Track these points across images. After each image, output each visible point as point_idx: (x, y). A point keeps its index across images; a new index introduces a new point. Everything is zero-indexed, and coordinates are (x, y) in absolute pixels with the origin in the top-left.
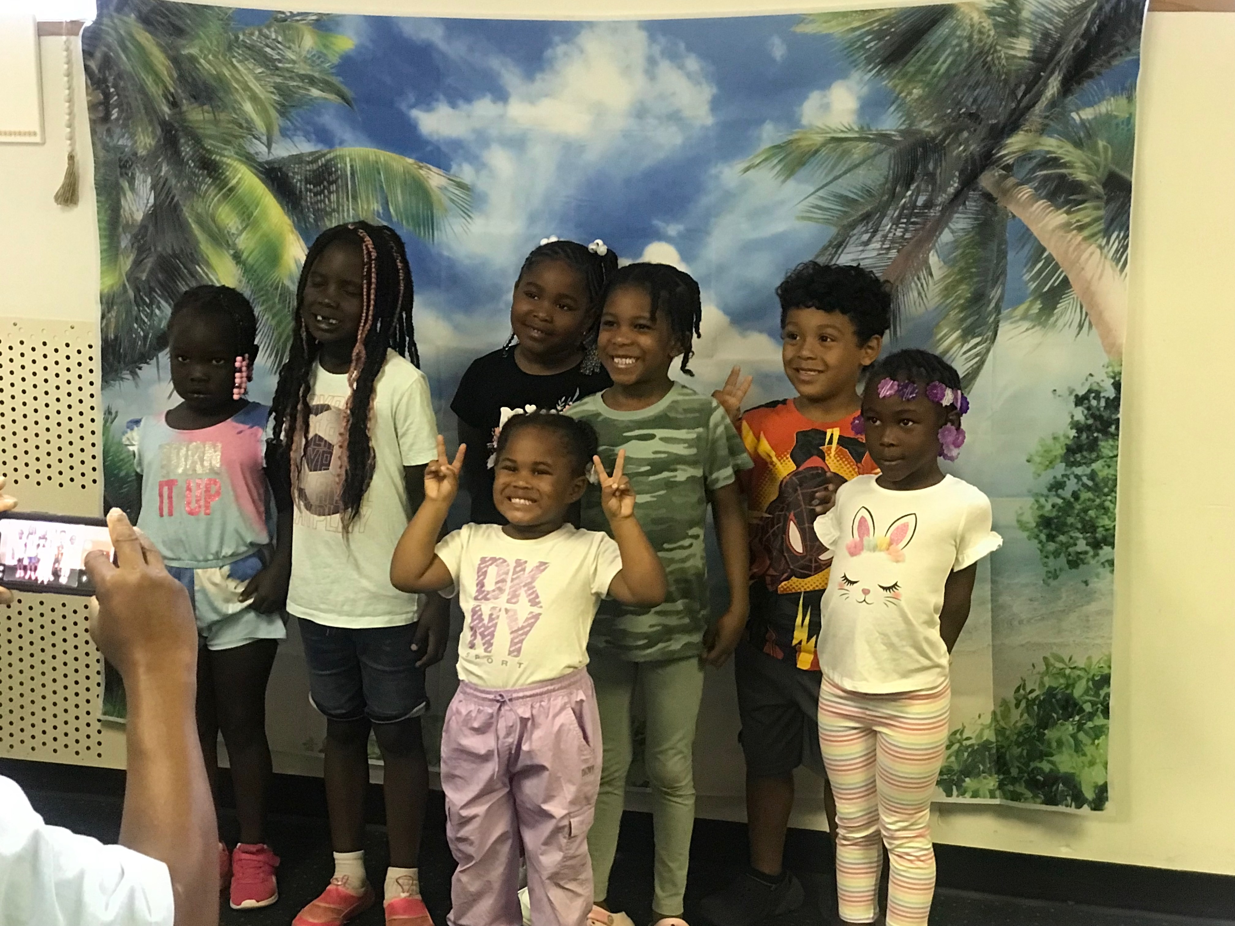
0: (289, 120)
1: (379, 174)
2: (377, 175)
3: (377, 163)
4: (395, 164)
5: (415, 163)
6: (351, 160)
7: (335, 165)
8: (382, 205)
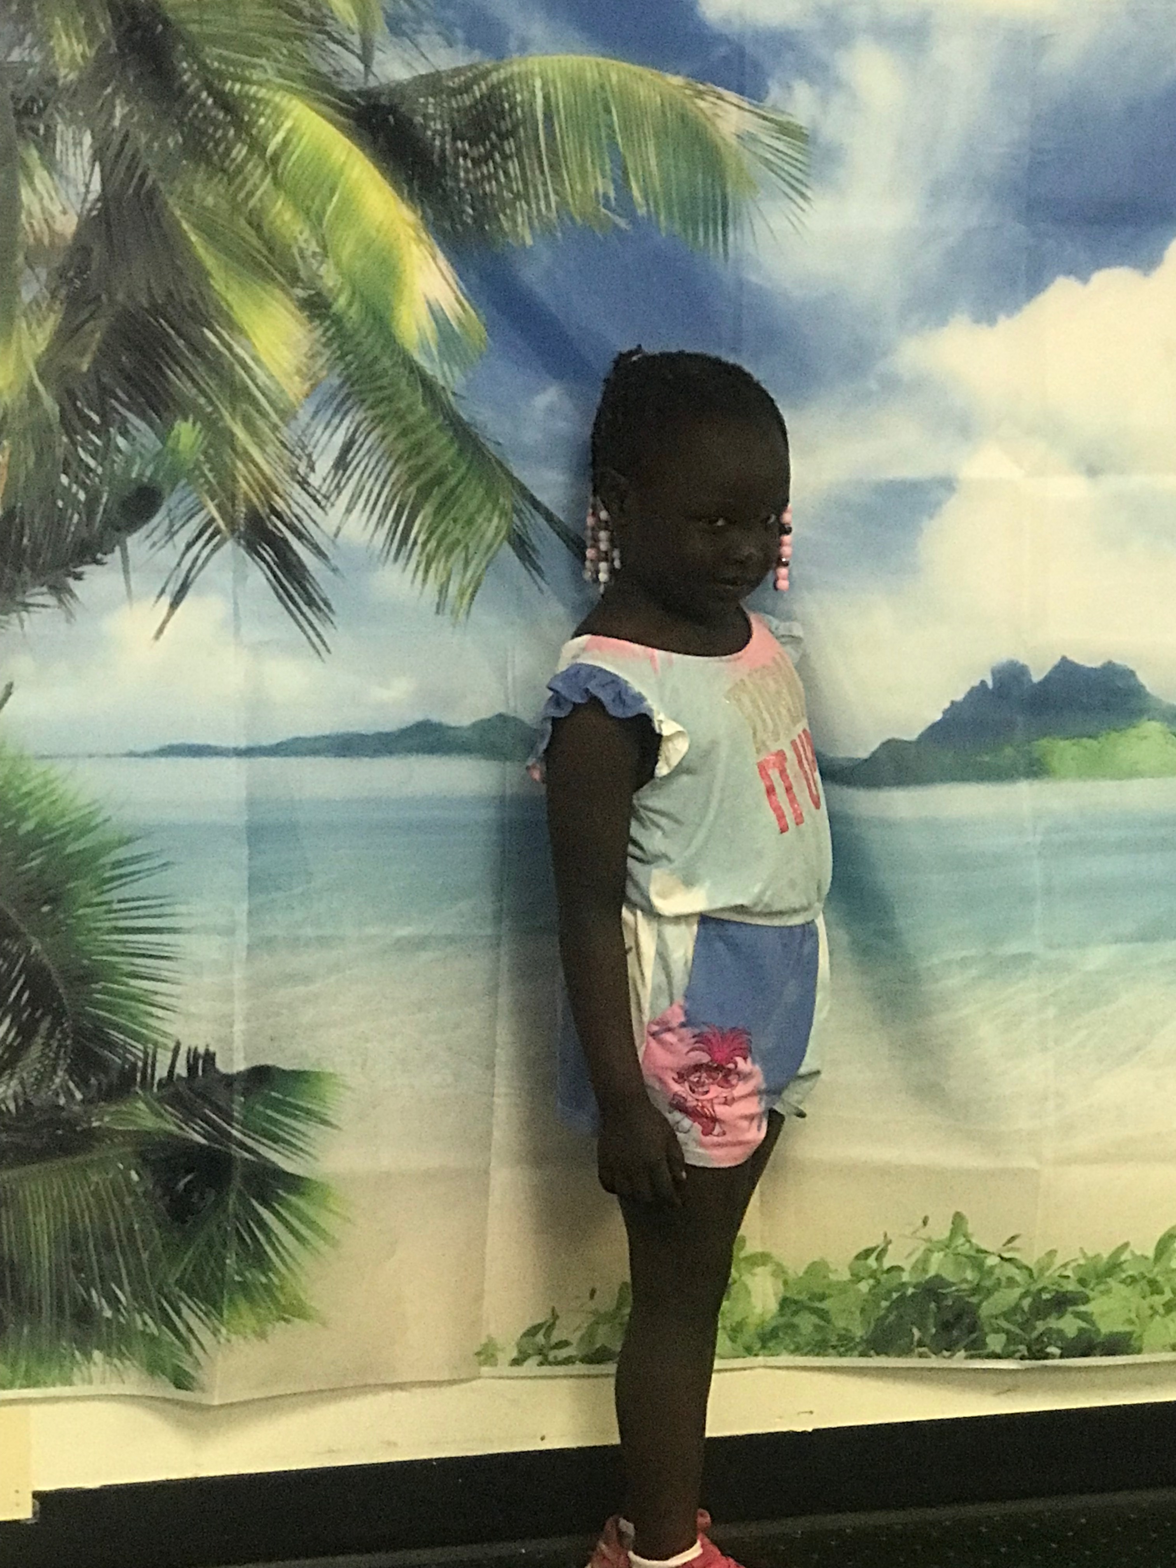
1: (608, 111)
2: (602, 114)
3: (602, 87)
4: (643, 91)
5: (688, 86)
6: (544, 85)
7: (510, 96)
8: (614, 181)
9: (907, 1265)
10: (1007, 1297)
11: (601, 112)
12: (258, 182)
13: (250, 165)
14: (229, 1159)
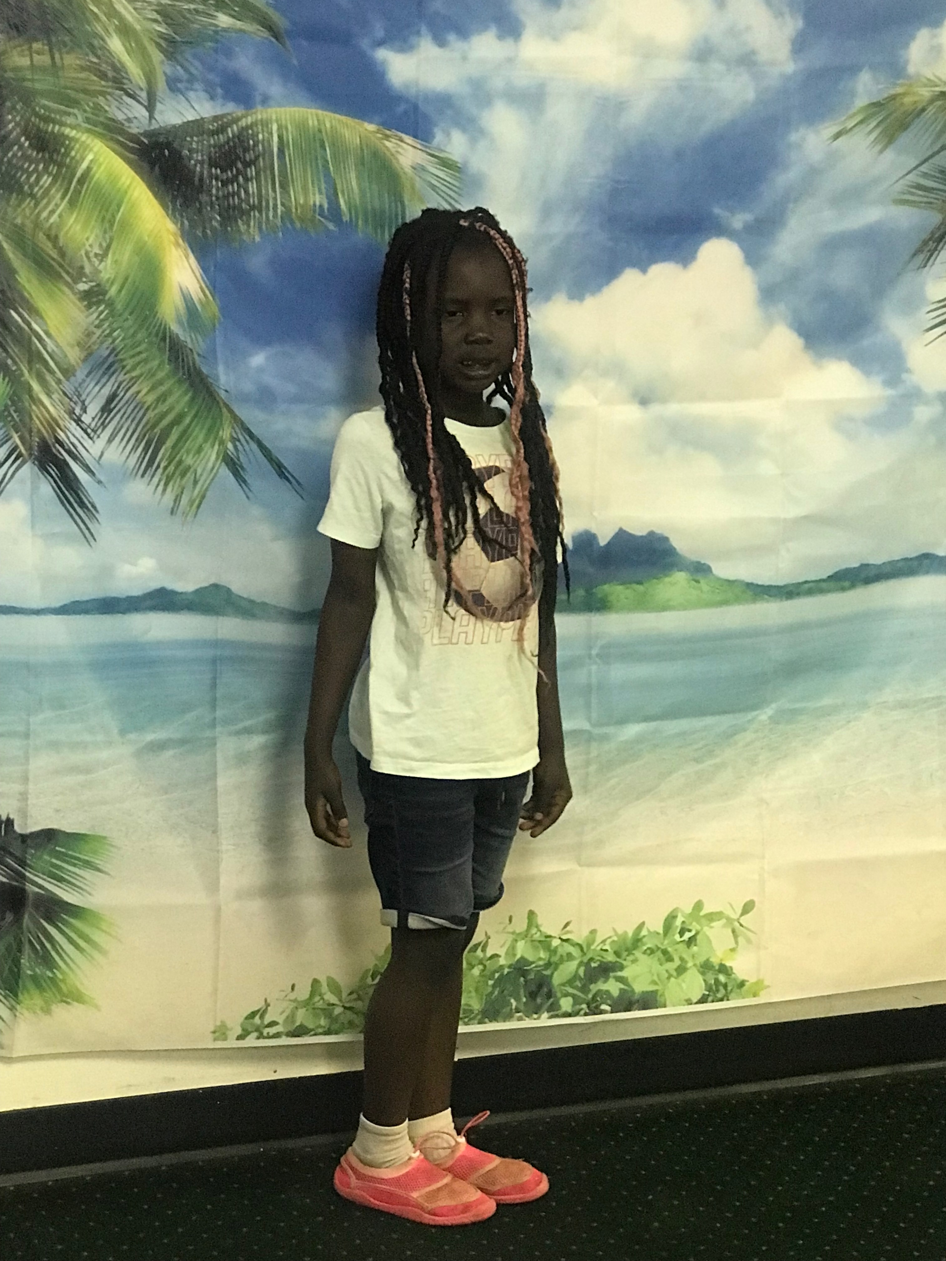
0: (182, 66)
1: (324, 147)
3: (320, 131)
4: (347, 134)
5: (379, 131)
6: (279, 128)
7: (254, 136)
8: (328, 198)
9: (502, 952)
10: (570, 968)
11: (318, 149)
12: (59, 202)
13: (53, 191)
14: (23, 891)
